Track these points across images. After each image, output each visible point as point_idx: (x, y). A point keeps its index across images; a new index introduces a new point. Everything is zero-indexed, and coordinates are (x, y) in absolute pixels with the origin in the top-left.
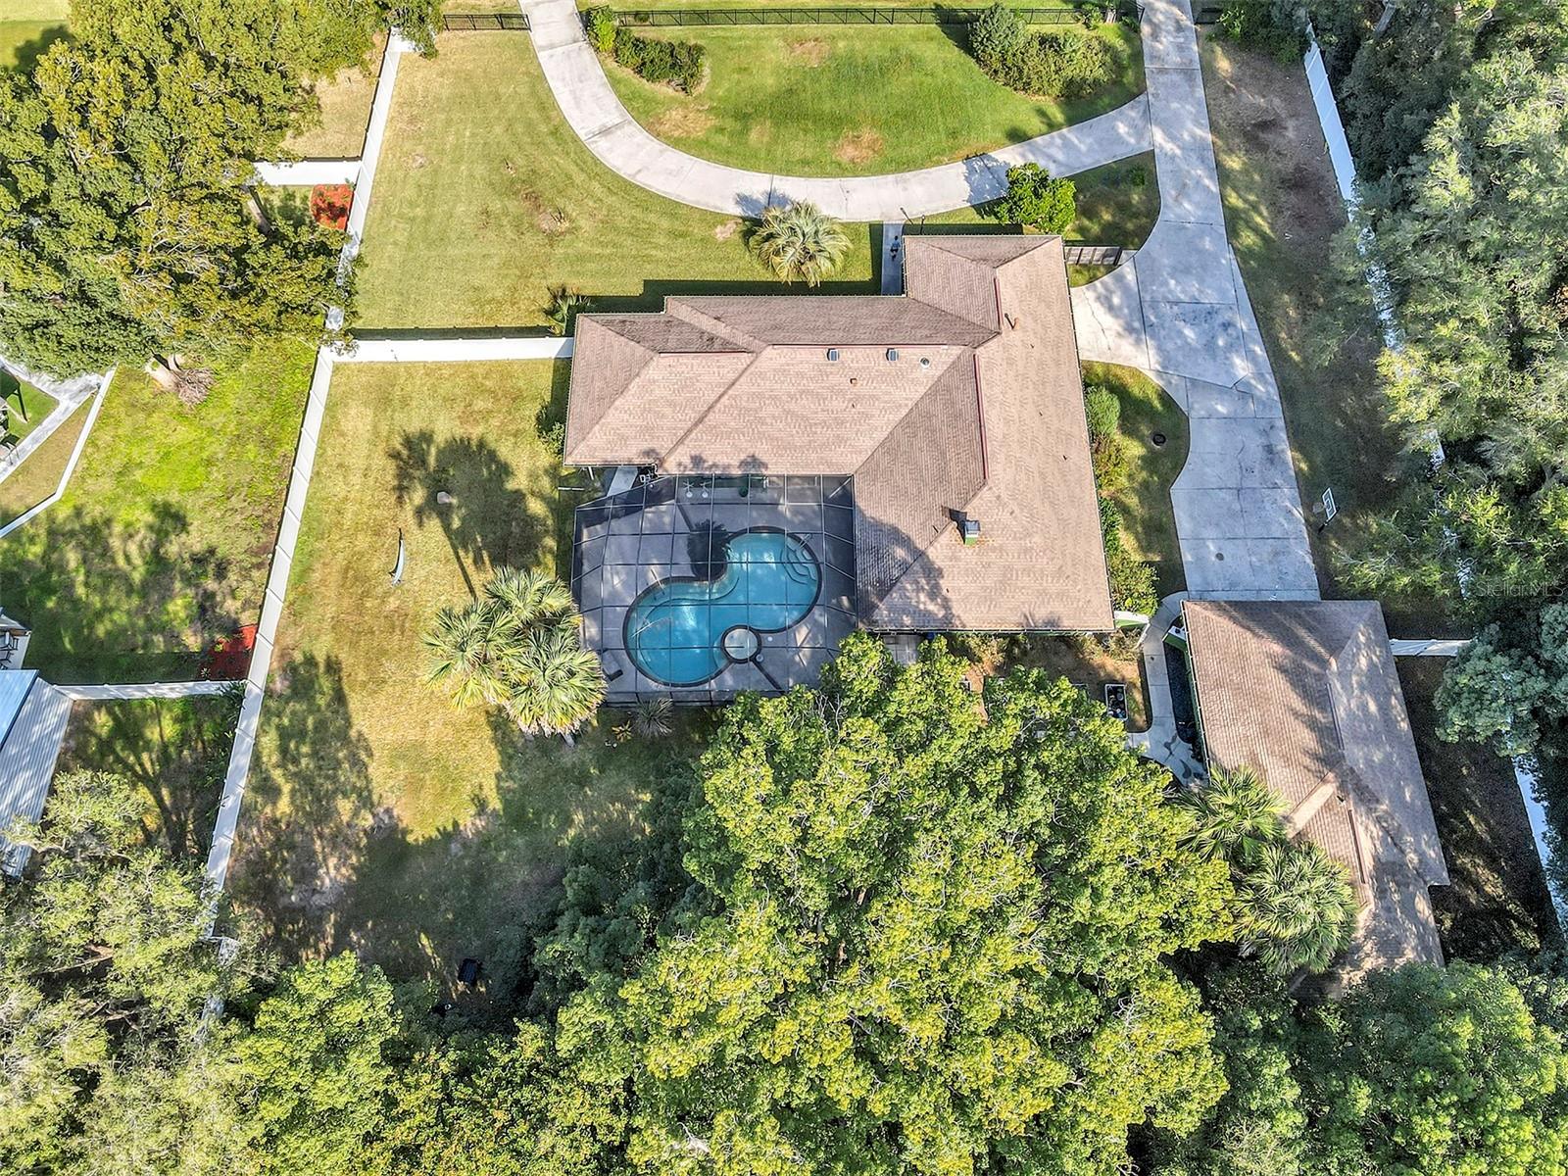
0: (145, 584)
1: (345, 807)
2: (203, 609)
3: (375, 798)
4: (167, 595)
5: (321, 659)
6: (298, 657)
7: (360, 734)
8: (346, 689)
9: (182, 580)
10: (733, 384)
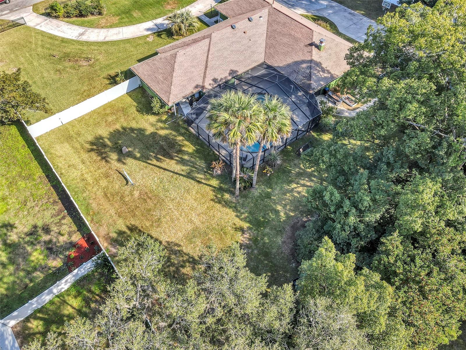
1: (187, 271)
2: (50, 249)
3: (197, 258)
4: (26, 256)
5: (125, 229)
6: (114, 235)
7: (168, 242)
9: (29, 245)
10: (209, 50)
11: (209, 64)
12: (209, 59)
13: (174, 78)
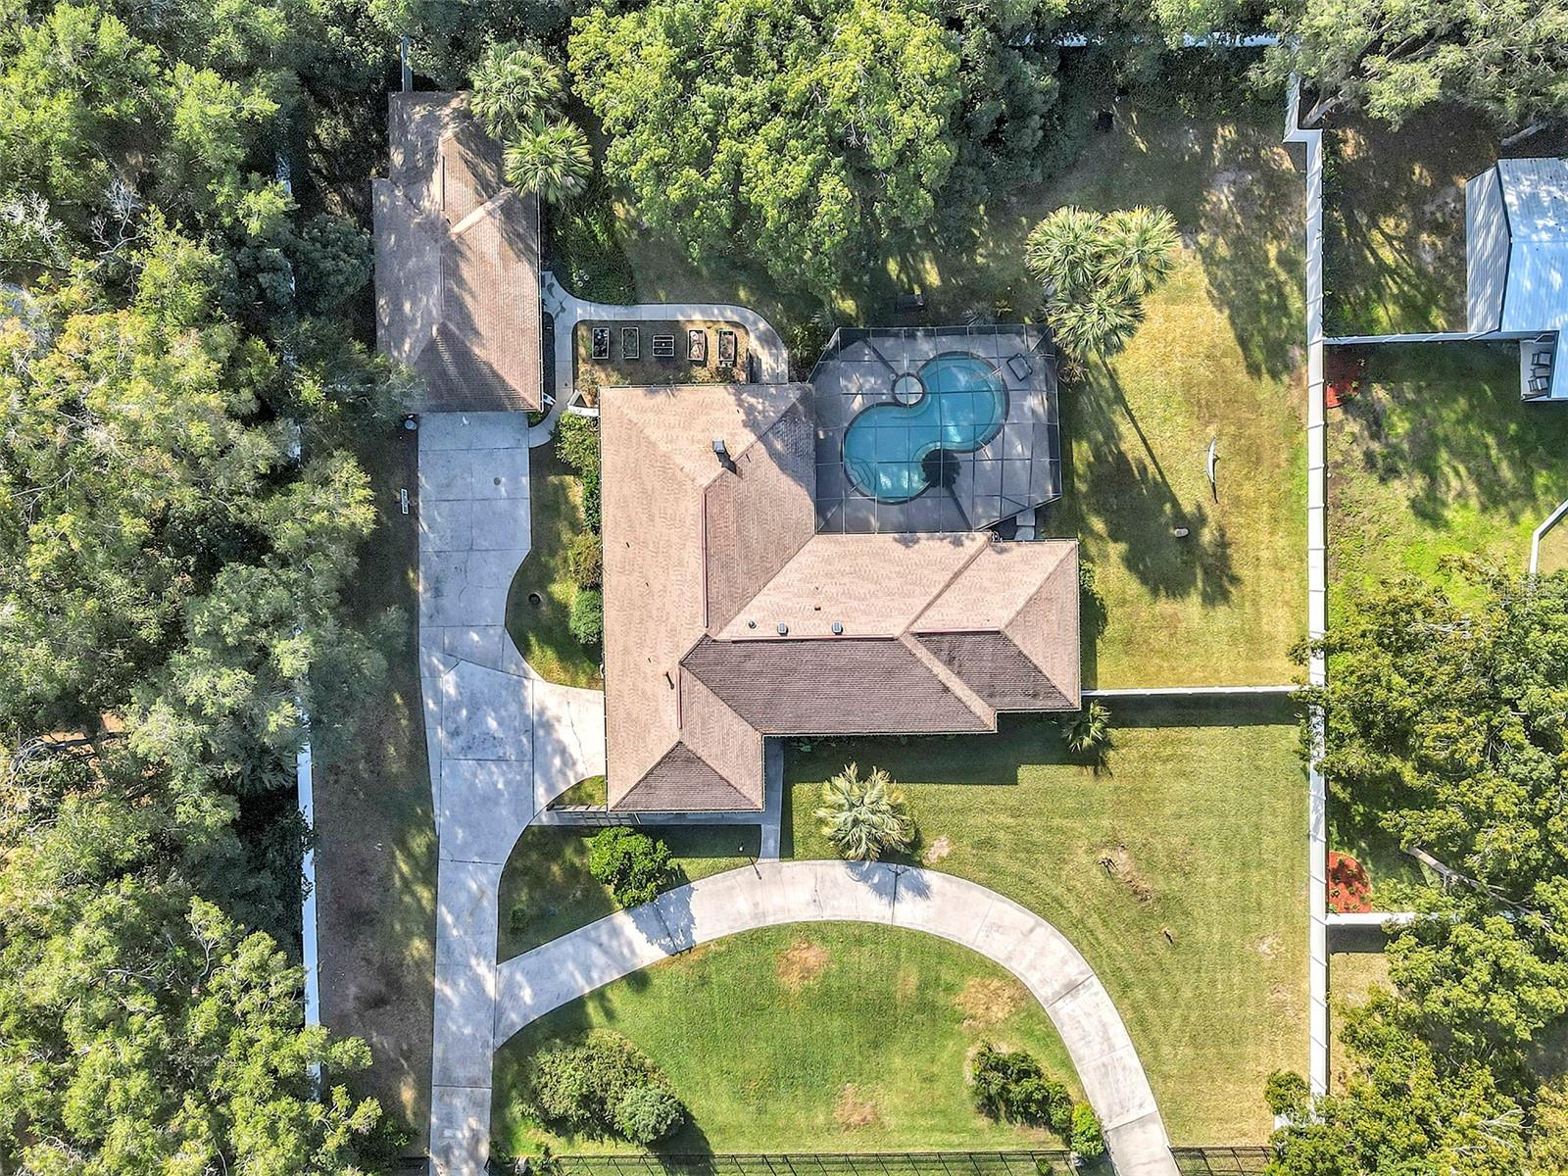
0: (1435, 447)
1: (1223, 250)
2: (1377, 422)
3: (1199, 257)
4: (1413, 435)
5: (1266, 377)
6: (1285, 378)
7: (1220, 311)
8: (1239, 350)
9: (1402, 450)
10: (929, 605)
11: (947, 578)
12: (939, 587)
13: (1038, 584)
